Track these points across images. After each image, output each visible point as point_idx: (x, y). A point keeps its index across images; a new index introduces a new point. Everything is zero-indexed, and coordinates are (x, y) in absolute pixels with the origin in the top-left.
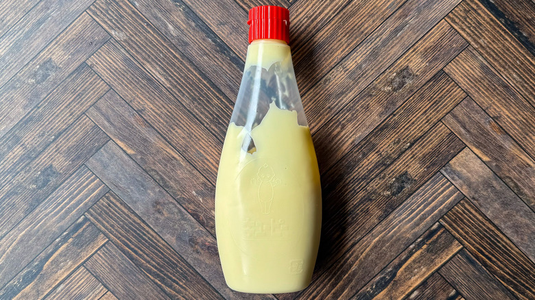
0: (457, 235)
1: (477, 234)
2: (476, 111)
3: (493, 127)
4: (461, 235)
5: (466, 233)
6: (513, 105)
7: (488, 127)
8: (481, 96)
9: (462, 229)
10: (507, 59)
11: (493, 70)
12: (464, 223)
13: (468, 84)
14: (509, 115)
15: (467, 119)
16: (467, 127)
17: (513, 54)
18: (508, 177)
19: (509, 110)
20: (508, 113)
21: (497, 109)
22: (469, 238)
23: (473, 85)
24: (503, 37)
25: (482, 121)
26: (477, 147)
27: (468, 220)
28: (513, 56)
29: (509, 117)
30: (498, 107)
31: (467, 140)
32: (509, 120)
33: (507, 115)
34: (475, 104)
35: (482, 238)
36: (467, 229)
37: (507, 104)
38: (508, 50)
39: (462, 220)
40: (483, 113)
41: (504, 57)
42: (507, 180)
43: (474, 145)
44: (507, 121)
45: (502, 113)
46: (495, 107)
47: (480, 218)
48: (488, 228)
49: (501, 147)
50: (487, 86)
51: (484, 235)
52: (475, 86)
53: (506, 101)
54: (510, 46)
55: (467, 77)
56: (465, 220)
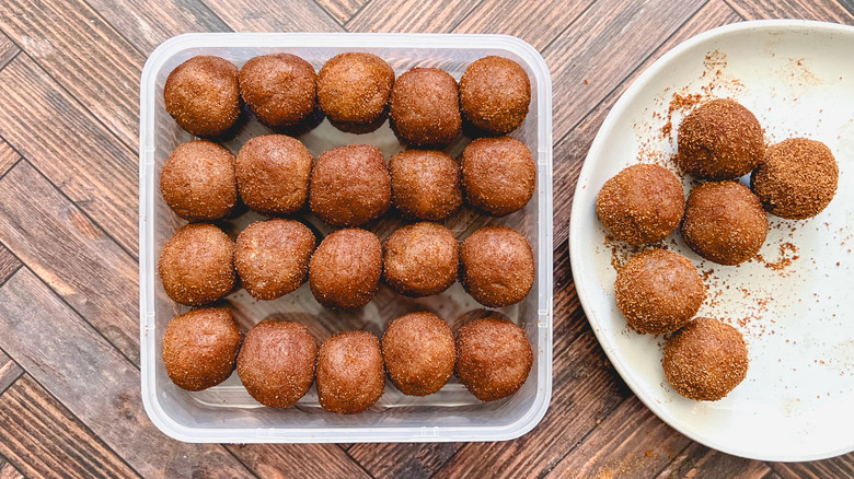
0: (11, 454)
1: (53, 450)
2: (41, 190)
3: (77, 224)
4: (19, 453)
5: (30, 448)
6: (119, 175)
7: (68, 223)
8: (50, 158)
9: (21, 440)
10: (102, 78)
11: (74, 103)
12: (25, 428)
13: (22, 134)
14: (112, 197)
15: (21, 207)
16: (24, 224)
17: (114, 68)
18: (113, 327)
19: (111, 186)
20: (108, 193)
21: (85, 185)
22: (37, 461)
23: (31, 136)
24: (92, 33)
25: (55, 212)
26: (46, 267)
27: (32, 422)
28: (114, 73)
29: (111, 201)
30: (87, 181)
31: (23, 251)
32: (112, 208)
33: (107, 198)
34: (38, 176)
35: (63, 459)
36: (32, 440)
37: (106, 174)
38: (104, 60)
39: (20, 422)
40: (55, 193)
41: (97, 75)
42: (112, 334)
43: (40, 262)
44: (108, 209)
45: (95, 193)
46: (82, 182)
47: (58, 415)
48: (76, 437)
49: (95, 265)
50: (62, 137)
51: (68, 451)
52: (37, 137)
53: (103, 168)
54: (109, 52)
55: (18, 120)
56: (26, 422)
